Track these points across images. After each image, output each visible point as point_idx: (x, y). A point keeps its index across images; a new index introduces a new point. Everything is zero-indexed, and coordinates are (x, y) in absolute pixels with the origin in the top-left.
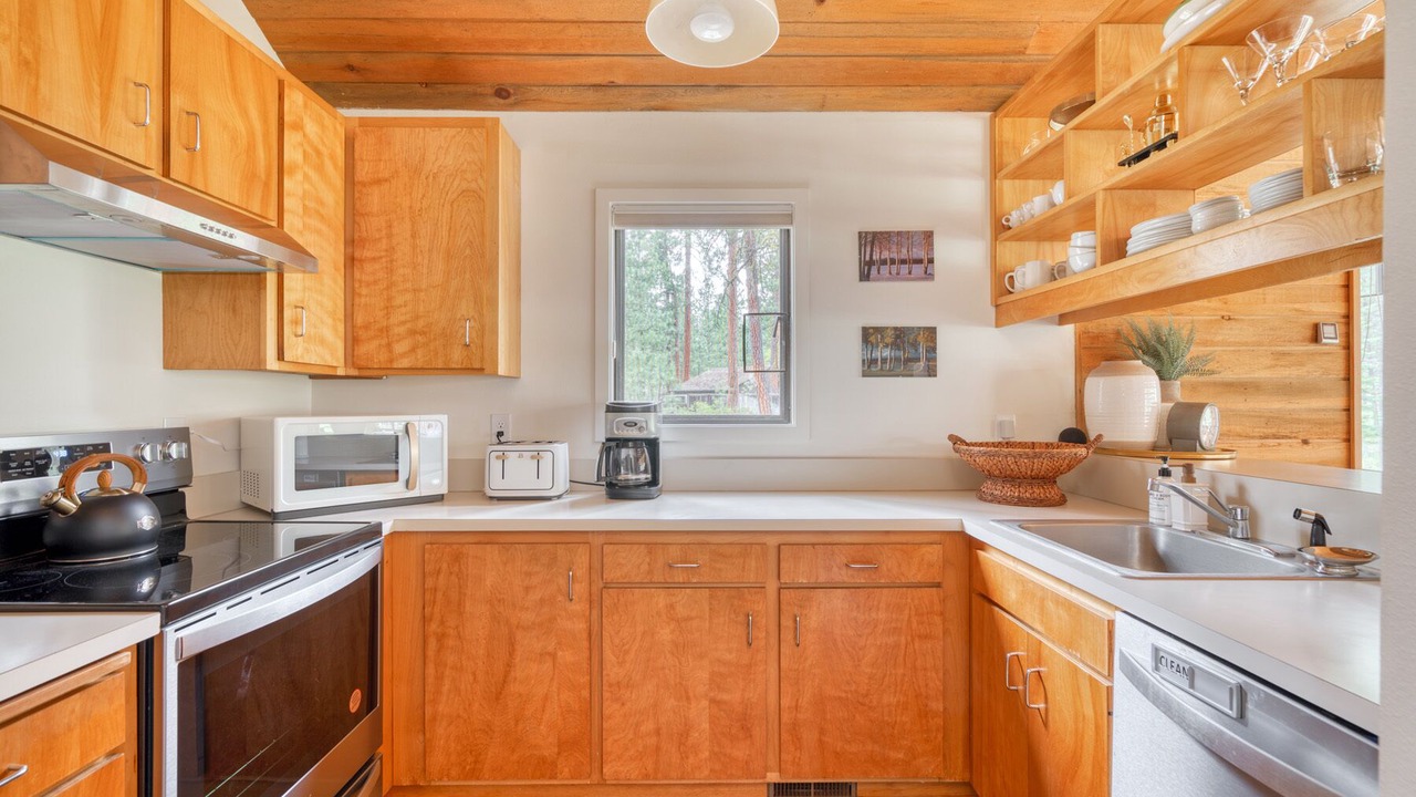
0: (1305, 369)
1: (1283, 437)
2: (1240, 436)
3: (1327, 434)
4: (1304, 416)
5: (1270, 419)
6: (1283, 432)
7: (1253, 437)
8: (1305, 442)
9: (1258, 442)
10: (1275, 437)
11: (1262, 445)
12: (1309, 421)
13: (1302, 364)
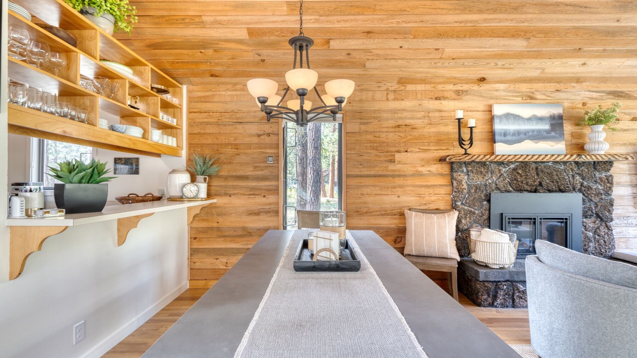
0: (264, 172)
1: (256, 195)
2: (242, 194)
3: (271, 194)
4: (263, 188)
5: (253, 189)
6: (256, 193)
7: (246, 195)
8: (264, 196)
9: (248, 196)
10: (253, 195)
11: (249, 198)
12: (265, 189)
13: (263, 170)
